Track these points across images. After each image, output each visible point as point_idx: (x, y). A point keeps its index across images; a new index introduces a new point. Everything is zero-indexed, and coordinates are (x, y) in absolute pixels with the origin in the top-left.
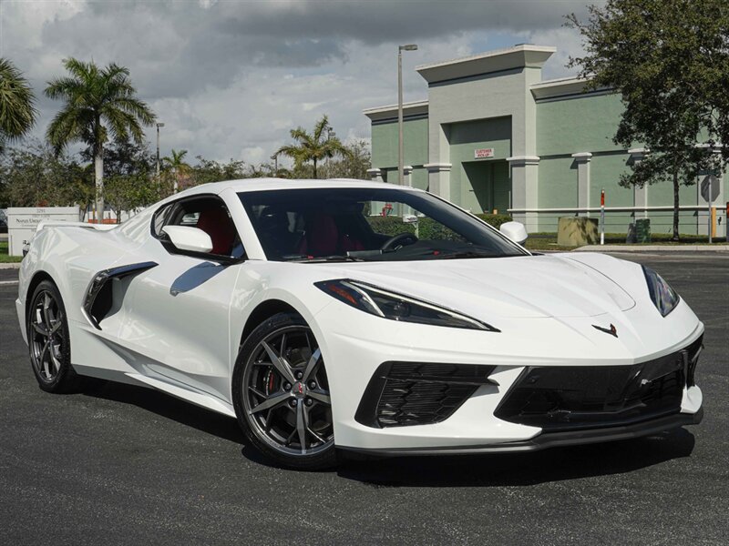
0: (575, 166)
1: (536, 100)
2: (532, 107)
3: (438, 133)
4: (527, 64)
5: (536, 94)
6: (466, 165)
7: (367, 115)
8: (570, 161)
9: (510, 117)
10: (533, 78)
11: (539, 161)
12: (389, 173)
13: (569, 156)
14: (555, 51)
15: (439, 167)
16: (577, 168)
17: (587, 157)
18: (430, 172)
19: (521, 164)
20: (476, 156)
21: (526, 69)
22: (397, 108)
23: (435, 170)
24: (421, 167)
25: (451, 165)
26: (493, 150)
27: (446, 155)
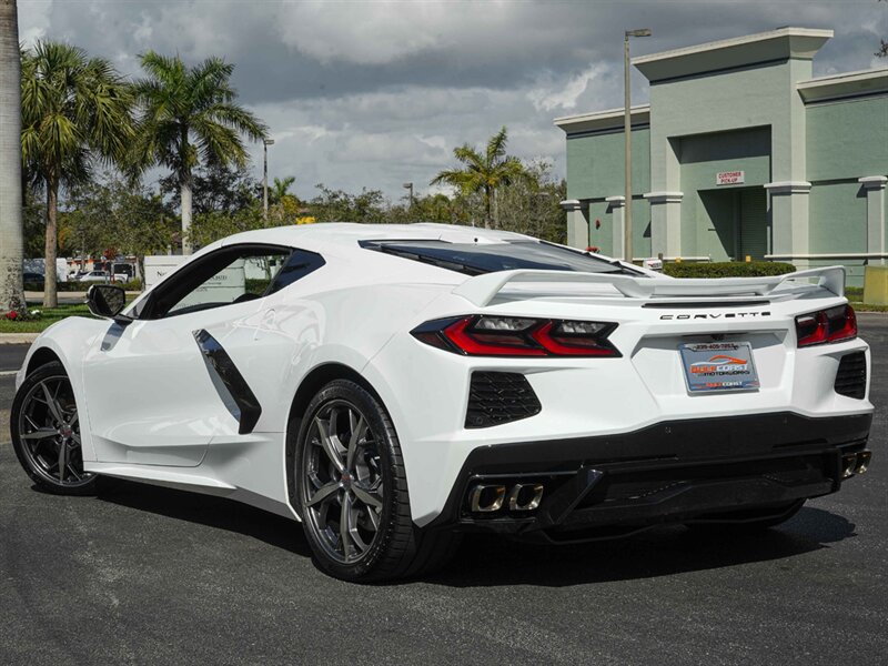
0: (863, 193)
1: (805, 104)
2: (800, 114)
3: (665, 149)
4: (793, 54)
5: (805, 94)
6: (703, 194)
7: (560, 126)
8: (856, 188)
9: (768, 128)
10: (801, 74)
11: (809, 188)
12: (591, 205)
13: (855, 180)
14: (832, 36)
15: (666, 197)
16: (866, 196)
17: (880, 182)
18: (652, 204)
19: (786, 191)
20: (719, 182)
21: (792, 61)
22: (623, 113)
23: (661, 200)
24: (641, 197)
25: (681, 194)
26: (742, 173)
27: (674, 179)
